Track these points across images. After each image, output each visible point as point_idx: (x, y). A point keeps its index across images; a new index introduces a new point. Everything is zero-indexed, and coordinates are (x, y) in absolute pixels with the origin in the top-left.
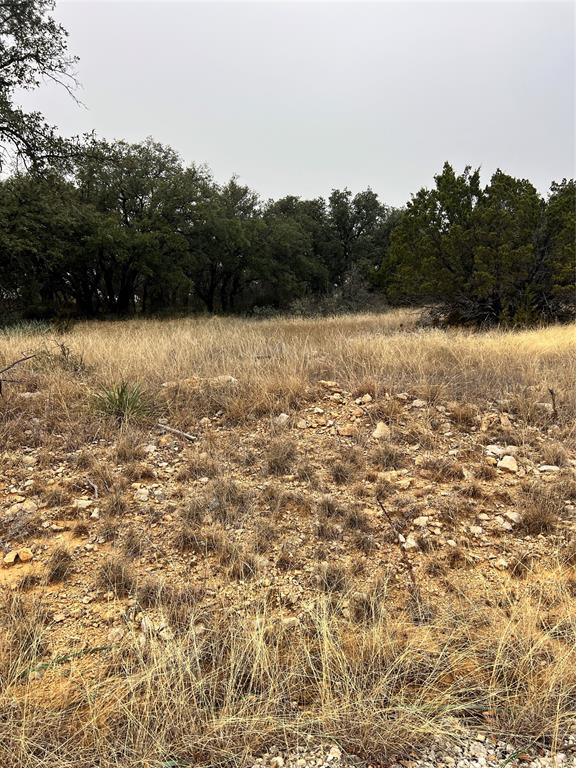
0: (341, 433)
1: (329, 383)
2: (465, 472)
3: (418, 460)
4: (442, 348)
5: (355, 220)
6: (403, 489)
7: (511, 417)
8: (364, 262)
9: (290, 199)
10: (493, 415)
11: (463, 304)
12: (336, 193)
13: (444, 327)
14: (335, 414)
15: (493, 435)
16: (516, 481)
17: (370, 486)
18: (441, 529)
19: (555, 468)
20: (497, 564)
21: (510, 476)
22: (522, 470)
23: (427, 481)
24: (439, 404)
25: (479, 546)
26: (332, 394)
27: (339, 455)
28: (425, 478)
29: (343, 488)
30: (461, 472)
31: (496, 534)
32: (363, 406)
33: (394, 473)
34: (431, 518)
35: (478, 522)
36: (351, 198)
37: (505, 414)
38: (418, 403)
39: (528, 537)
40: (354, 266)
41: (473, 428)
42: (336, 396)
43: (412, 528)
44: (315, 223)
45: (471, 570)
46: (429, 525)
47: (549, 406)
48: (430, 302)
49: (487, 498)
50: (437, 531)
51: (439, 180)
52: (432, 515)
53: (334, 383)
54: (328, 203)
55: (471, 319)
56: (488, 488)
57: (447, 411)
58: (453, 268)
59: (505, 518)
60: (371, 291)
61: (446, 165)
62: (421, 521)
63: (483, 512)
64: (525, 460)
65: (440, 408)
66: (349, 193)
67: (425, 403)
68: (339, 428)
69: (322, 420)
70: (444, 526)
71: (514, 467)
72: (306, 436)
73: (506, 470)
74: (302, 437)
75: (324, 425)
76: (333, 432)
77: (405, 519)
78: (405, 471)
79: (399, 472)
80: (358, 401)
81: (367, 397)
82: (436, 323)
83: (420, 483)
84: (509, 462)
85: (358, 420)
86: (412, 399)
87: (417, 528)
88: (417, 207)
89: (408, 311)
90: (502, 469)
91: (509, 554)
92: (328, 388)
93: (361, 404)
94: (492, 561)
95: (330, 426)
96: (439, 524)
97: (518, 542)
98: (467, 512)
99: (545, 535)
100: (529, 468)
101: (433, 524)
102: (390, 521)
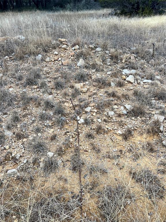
0: (63, 64)
1: (63, 40)
2: (112, 84)
3: (93, 77)
6: (84, 92)
7: (135, 56)
10: (129, 55)
14: (62, 55)
15: (127, 64)
16: (132, 88)
17: (70, 91)
18: (96, 113)
19: (150, 81)
20: (117, 133)
21: (131, 85)
22: (136, 82)
23: (95, 88)
24: (107, 50)
25: (111, 122)
26: (63, 45)
27: (61, 75)
28: (94, 86)
29: (59, 92)
30: (110, 83)
31: (120, 116)
32: (75, 51)
33: (82, 84)
34: (93, 107)
35: (113, 109)
37: (133, 54)
38: (98, 49)
39: (133, 118)
41: (119, 61)
42: (64, 46)
43: (84, 112)
45: (106, 135)
46: (91, 111)
47: (151, 50)
49: (119, 98)
50: (94, 114)
53: (64, 40)
56: (120, 91)
57: (110, 53)
59: (125, 107)
62: (88, 109)
63: (115, 104)
64: (138, 77)
65: (107, 52)
67: (101, 49)
68: (63, 61)
69: (56, 58)
70: (98, 111)
71: (132, 81)
72: (48, 65)
73: (129, 82)
75: (57, 60)
76: (60, 64)
77: (80, 109)
78: (87, 83)
79: (84, 83)
80: (73, 48)
81: (77, 47)
83: (92, 89)
84: (131, 78)
85: (72, 58)
86: (96, 47)
87: (86, 112)
90: (128, 81)
91: (123, 127)
92: (61, 42)
94: (116, 131)
95: (59, 61)
96: (96, 111)
97: (128, 120)
98: (108, 105)
99: (141, 117)
100: (139, 81)
101: (93, 111)
102: (74, 109)
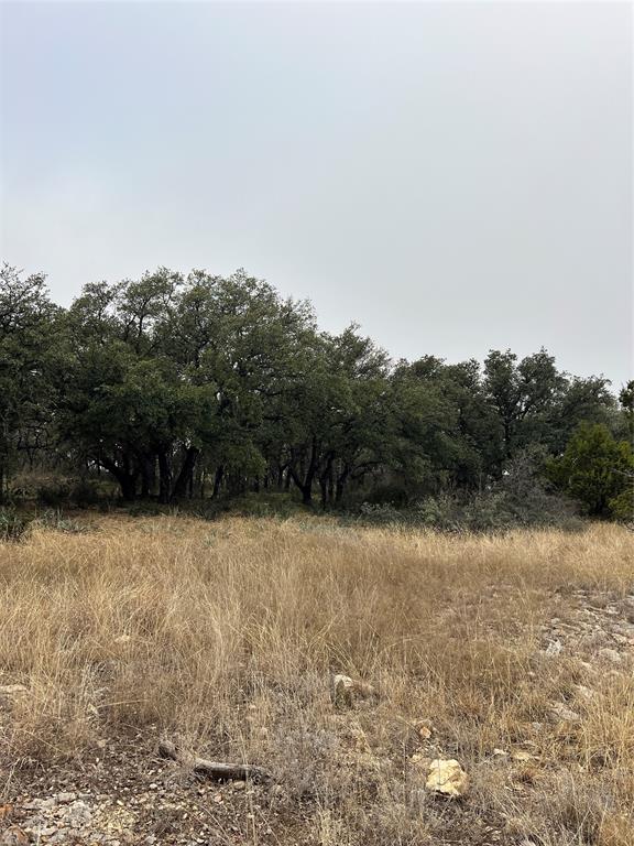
36: (516, 363)
54: (483, 367)
60: (549, 491)
66: (514, 357)
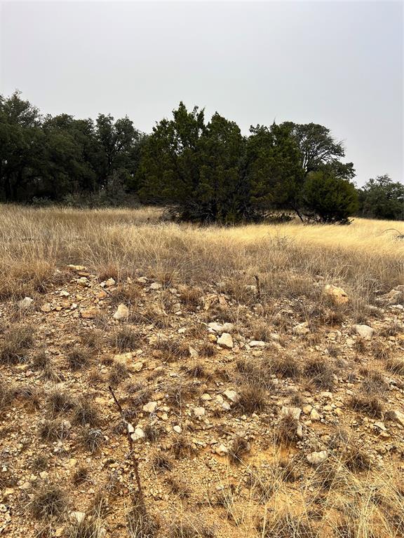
0: (84, 316)
1: (78, 267)
2: (191, 351)
3: (152, 340)
4: (177, 238)
5: (116, 139)
6: (137, 372)
7: (227, 297)
8: (123, 170)
9: (65, 117)
10: (214, 296)
11: (192, 206)
12: (102, 117)
13: (178, 222)
14: (79, 297)
15: (214, 313)
16: (231, 358)
17: (105, 371)
18: (169, 414)
19: (262, 343)
20: (218, 450)
21: (228, 352)
22: (236, 346)
23: (157, 361)
24: (172, 287)
25: (202, 430)
26: (80, 278)
27: (79, 339)
28: (156, 358)
29: (78, 375)
30: (188, 351)
31: (217, 414)
32: (107, 289)
33: (129, 355)
34: (160, 402)
35: (201, 403)
36: (114, 122)
37: (223, 295)
38: (154, 286)
39: (244, 417)
40: (115, 172)
41: (198, 308)
42: (83, 280)
43: (142, 415)
44: (85, 137)
45: (195, 459)
46: (157, 411)
47: (253, 287)
48: (169, 203)
49: (209, 378)
50: (165, 417)
51: (176, 114)
52: (161, 399)
53: (81, 268)
54: (95, 123)
55: (197, 217)
56: (210, 365)
57: (178, 293)
58: (185, 180)
59: (225, 396)
60: (127, 192)
61: (181, 104)
62: (150, 407)
63: (206, 392)
64: (239, 337)
65: (173, 290)
66: (112, 118)
67: (160, 286)
68: (82, 310)
69: (66, 304)
70: (171, 410)
71: (230, 344)
72: (48, 319)
73: (224, 347)
74: (44, 320)
75: (68, 309)
76: (76, 315)
77: (132, 408)
78: (140, 351)
79: (134, 353)
80: (103, 284)
81: (111, 281)
82: (173, 219)
83: (152, 364)
84: (226, 339)
85: (101, 302)
86: (151, 282)
87: (147, 414)
88: (160, 132)
89: (154, 209)
90: (221, 346)
91: (229, 437)
92: (75, 272)
93: (105, 286)
94: (214, 447)
95: (74, 309)
96: (167, 409)
97: (235, 423)
98: (192, 393)
99: (258, 414)
100: (242, 344)
101: (161, 409)
102: (120, 410)
